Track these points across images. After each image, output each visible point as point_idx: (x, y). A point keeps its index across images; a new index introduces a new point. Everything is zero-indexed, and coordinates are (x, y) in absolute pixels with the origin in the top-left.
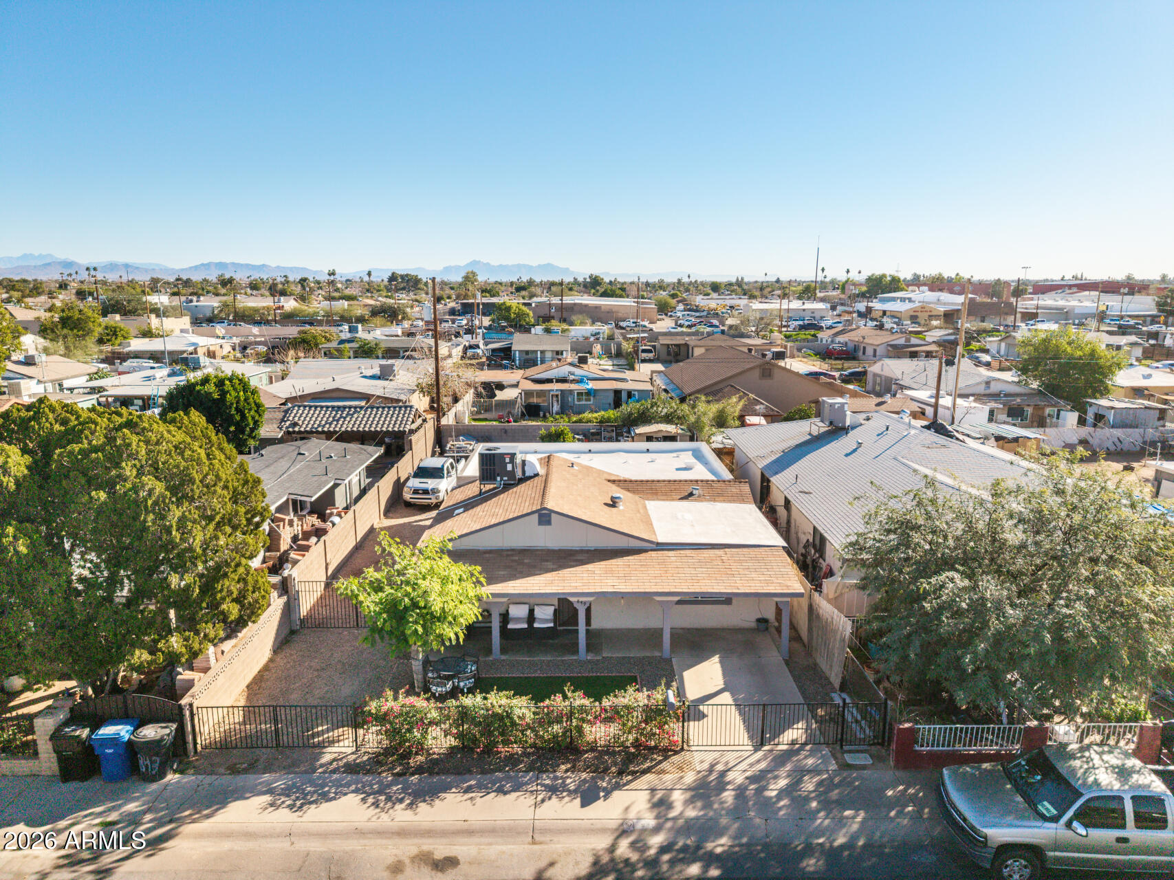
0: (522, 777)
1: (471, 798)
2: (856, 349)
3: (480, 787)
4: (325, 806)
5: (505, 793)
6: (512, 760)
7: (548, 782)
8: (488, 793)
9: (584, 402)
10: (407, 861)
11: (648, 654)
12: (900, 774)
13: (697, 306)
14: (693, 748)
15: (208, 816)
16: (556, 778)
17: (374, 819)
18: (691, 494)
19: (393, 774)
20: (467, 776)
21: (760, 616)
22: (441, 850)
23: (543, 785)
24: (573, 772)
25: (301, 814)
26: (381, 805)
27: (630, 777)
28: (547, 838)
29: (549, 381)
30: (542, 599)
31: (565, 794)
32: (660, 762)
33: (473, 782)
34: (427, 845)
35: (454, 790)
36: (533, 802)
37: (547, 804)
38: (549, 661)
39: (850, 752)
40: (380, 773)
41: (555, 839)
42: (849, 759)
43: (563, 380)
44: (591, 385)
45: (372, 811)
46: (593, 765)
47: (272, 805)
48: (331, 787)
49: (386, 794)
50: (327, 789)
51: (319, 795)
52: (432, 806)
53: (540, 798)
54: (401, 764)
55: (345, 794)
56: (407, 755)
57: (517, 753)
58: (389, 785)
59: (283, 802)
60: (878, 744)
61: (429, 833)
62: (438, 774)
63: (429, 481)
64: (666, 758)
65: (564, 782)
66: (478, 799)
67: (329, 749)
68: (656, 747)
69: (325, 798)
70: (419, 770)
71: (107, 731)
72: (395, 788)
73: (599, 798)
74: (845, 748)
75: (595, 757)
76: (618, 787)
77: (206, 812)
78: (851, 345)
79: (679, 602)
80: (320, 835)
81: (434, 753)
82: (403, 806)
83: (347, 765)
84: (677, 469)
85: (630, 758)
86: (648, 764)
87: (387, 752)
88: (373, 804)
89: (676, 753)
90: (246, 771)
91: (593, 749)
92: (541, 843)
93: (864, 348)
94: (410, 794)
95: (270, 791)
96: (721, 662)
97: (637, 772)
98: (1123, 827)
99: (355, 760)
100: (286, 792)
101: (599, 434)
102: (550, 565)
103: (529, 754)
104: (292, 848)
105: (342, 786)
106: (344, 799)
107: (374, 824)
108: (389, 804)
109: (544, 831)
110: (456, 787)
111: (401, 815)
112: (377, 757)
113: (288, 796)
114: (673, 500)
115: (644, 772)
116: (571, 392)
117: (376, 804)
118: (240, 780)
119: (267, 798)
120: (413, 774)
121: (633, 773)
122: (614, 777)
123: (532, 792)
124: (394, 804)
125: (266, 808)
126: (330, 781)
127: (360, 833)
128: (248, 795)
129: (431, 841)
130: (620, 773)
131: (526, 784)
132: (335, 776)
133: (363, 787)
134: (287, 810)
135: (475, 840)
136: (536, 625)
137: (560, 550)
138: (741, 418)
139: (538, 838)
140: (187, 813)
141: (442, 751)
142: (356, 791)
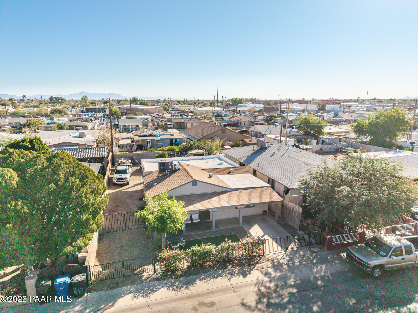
0: (218, 272)
1: (206, 282)
2: (238, 123)
3: (206, 277)
4: (155, 293)
5: (216, 278)
6: (211, 267)
7: (228, 272)
8: (211, 279)
9: (159, 144)
10: (197, 306)
11: (234, 226)
12: (329, 252)
13: (177, 109)
14: (267, 254)
15: (113, 306)
16: (229, 270)
17: (176, 294)
18: (230, 172)
19: (173, 279)
20: (199, 275)
21: (264, 210)
22: (207, 300)
23: (227, 273)
24: (234, 267)
25: (148, 298)
26: (176, 289)
27: (253, 266)
28: (238, 290)
29: (146, 136)
30: (194, 212)
31: (236, 275)
32: (259, 260)
33: (203, 276)
34: (201, 299)
35: (198, 280)
36: (227, 279)
37: (232, 279)
38: (203, 233)
39: (312, 248)
40: (168, 279)
41: (241, 289)
42: (313, 250)
43: (150, 136)
44: (161, 137)
45: (174, 292)
46: (239, 264)
47: (135, 297)
48: (153, 287)
49: (175, 286)
50: (152, 288)
51: (151, 290)
52: (194, 287)
53: (229, 277)
54: (174, 275)
55: (160, 288)
56: (174, 272)
57: (212, 265)
58: (174, 283)
59: (139, 295)
60: (319, 244)
61: (198, 295)
62: (189, 276)
63: (123, 175)
64: (261, 258)
65: (233, 271)
66: (208, 281)
67: (143, 274)
68: (255, 255)
69: (153, 291)
70: (181, 276)
71: (60, 280)
72: (177, 283)
73: (248, 274)
74: (310, 247)
75: (238, 262)
76: (251, 270)
77: (110, 304)
78: (236, 122)
79: (245, 208)
80: (160, 303)
81: (183, 269)
82: (184, 288)
83: (153, 278)
84: (218, 164)
85: (249, 260)
86: (256, 261)
87: (166, 271)
88: (173, 290)
89: (262, 256)
90: (115, 287)
91: (236, 259)
92: (237, 292)
93: (241, 123)
94: (184, 284)
95: (131, 292)
96: (258, 226)
97: (254, 264)
98: (402, 255)
99: (156, 276)
100: (137, 291)
101: (174, 154)
102: (199, 199)
103: (216, 264)
104: (152, 310)
105: (157, 286)
106: (160, 290)
107: (177, 296)
108: (179, 289)
109: (237, 287)
110: (198, 279)
111: (184, 292)
112: (163, 274)
113: (139, 293)
114: (225, 174)
115: (257, 263)
116: (154, 140)
117: (174, 290)
118: (116, 291)
119: (131, 295)
120: (180, 277)
121: (253, 265)
122: (248, 267)
123: (225, 276)
124: (180, 288)
125: (133, 299)
126: (152, 285)
127: (174, 300)
128: (123, 295)
129: (200, 298)
130: (249, 265)
131: (221, 274)
132: (152, 283)
133: (165, 285)
134: (142, 298)
135: (215, 295)
136: (194, 221)
137: (200, 194)
138: (222, 146)
139: (236, 290)
140: (103, 306)
141: (185, 268)
142: (163, 286)
